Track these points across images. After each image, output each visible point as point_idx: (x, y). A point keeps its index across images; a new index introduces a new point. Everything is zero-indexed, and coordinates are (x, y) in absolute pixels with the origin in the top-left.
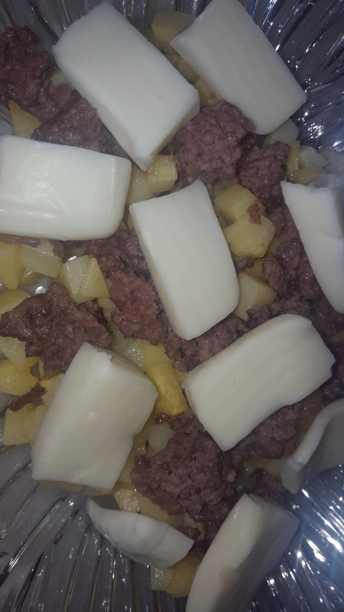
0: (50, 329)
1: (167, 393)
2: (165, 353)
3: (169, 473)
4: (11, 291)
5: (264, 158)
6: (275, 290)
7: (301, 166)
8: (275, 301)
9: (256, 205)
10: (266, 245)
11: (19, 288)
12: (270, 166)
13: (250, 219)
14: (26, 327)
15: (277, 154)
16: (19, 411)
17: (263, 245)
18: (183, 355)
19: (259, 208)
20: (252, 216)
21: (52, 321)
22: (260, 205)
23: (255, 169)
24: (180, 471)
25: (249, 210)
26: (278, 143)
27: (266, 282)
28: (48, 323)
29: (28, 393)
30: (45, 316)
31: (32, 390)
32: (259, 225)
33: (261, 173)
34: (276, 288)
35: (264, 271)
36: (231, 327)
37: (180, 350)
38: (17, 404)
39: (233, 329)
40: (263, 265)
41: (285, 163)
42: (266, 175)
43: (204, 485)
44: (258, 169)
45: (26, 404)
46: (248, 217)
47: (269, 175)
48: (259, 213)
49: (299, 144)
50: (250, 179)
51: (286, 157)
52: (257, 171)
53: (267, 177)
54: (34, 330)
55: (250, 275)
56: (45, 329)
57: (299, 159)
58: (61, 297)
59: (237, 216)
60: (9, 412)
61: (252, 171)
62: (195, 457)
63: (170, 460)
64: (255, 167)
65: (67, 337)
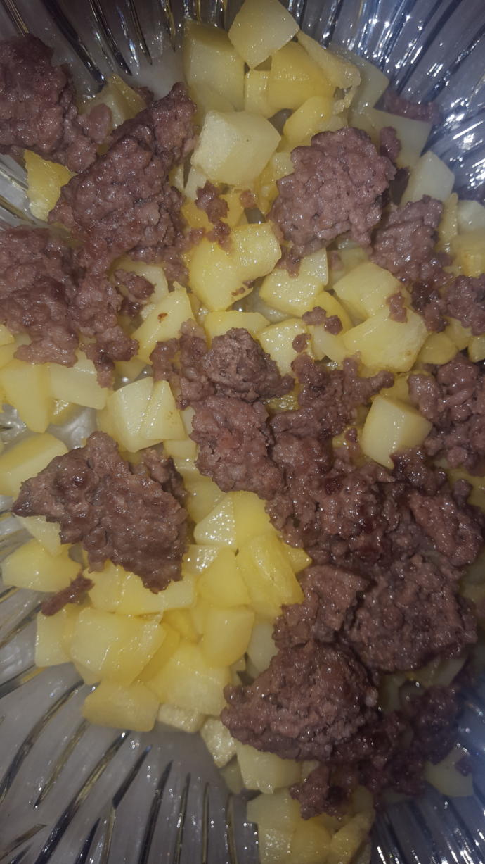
0: (91, 504)
1: (273, 579)
2: (270, 522)
3: (278, 706)
4: (38, 434)
5: (405, 223)
6: (430, 420)
7: (460, 230)
8: (431, 435)
9: (400, 294)
10: (415, 353)
11: (47, 431)
12: (413, 236)
13: (390, 315)
14: (57, 501)
15: (425, 218)
16: (56, 615)
17: (409, 353)
18: (297, 524)
19: (403, 298)
20: (394, 310)
21: (93, 491)
22: (405, 294)
23: (392, 241)
24: (295, 704)
25: (388, 301)
26: (426, 199)
27: (415, 407)
28: (88, 495)
29: (67, 588)
30: (81, 485)
31: (73, 583)
32: (405, 323)
33: (401, 245)
34: (431, 417)
35: (411, 391)
36: (367, 477)
37: (292, 516)
38: (51, 605)
39: (371, 478)
40: (409, 382)
41: (436, 230)
42: (409, 249)
43: (333, 719)
44: (396, 239)
45: (65, 604)
46: (387, 311)
47: (413, 248)
48: (404, 307)
49: (457, 197)
50: (384, 255)
51: (439, 219)
52: (394, 243)
53: (410, 251)
54: (68, 505)
55: (390, 398)
56: (83, 506)
57: (458, 220)
58: (105, 453)
59: (371, 310)
60: (41, 618)
61: (387, 242)
62: (314, 680)
63: (277, 690)
64: (392, 237)
65: (116, 514)
